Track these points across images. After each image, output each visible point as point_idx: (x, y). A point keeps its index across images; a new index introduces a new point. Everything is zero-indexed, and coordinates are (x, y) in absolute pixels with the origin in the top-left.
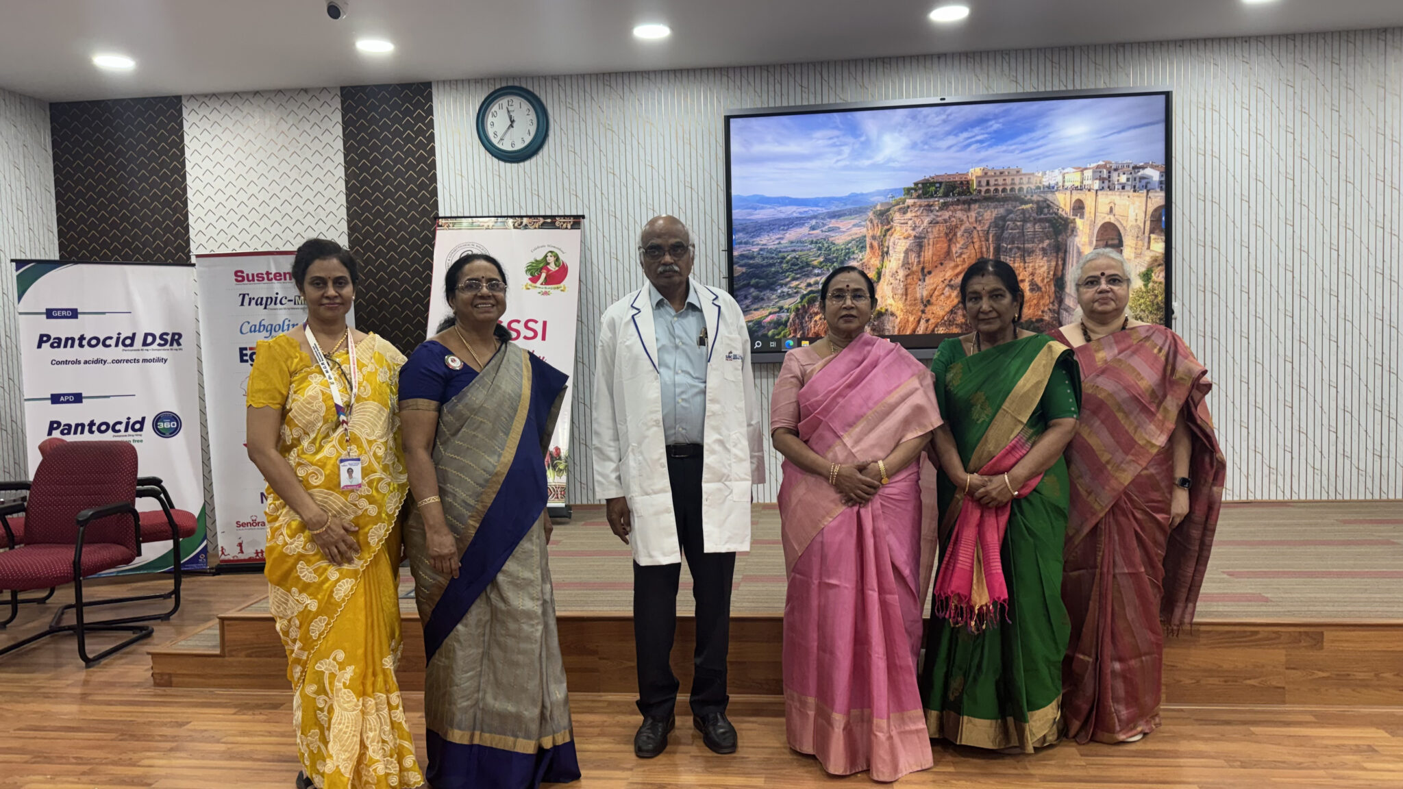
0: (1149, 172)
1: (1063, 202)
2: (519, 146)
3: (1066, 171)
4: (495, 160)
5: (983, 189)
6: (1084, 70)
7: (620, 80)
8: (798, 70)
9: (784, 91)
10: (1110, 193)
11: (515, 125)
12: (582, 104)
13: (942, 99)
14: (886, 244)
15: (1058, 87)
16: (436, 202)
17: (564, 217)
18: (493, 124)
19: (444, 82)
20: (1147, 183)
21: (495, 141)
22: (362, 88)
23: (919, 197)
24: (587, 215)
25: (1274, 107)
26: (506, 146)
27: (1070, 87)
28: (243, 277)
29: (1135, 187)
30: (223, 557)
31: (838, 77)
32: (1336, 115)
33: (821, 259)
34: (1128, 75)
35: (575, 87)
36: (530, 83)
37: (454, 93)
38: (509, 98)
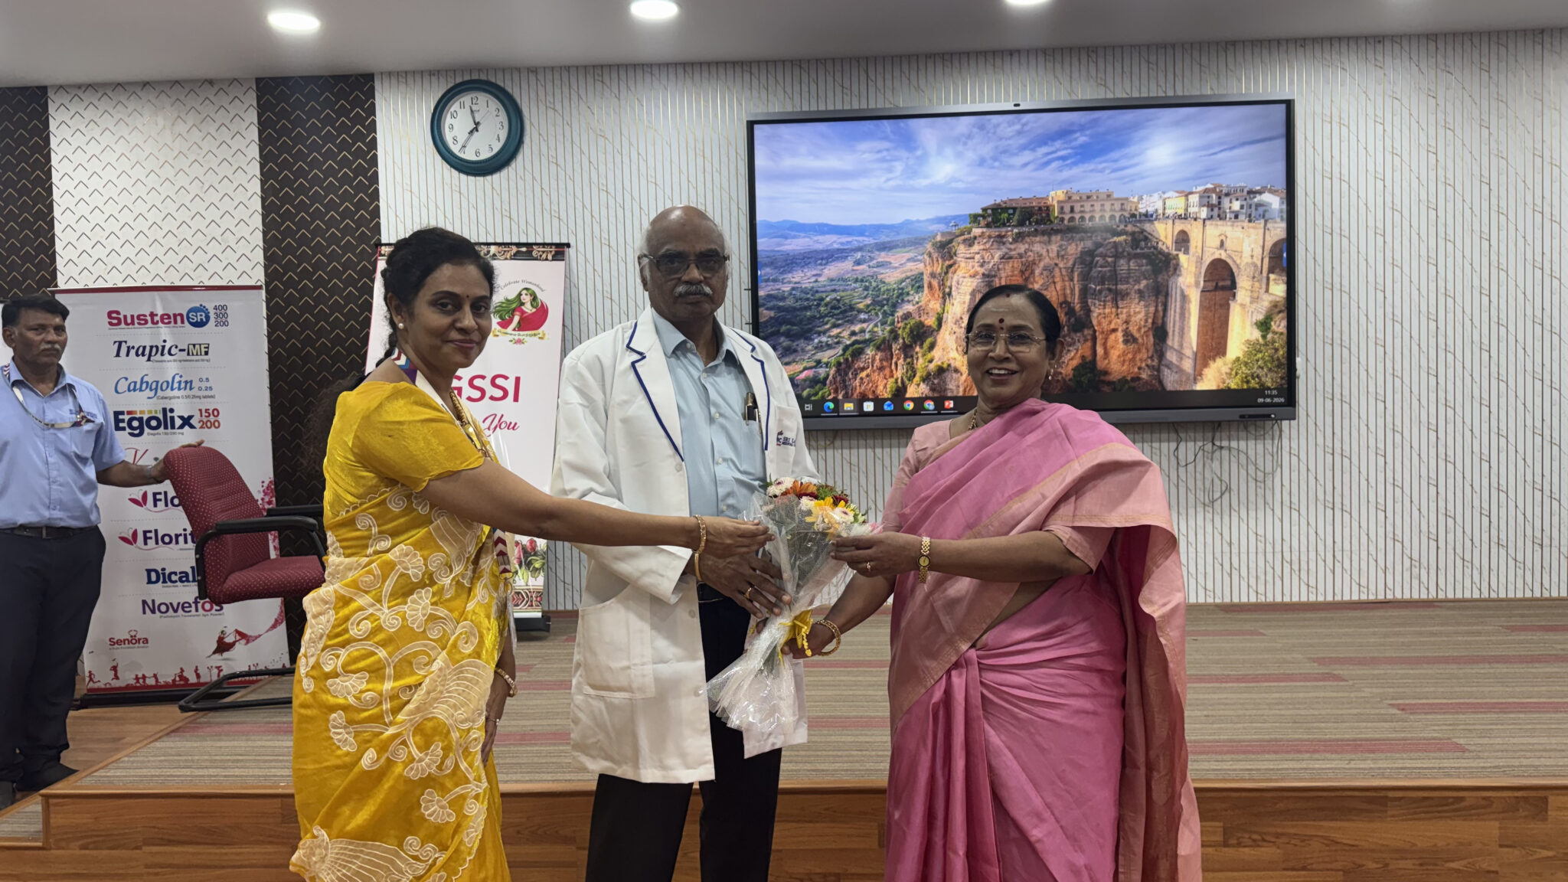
0: (1266, 197)
1: (1164, 234)
2: (485, 155)
3: (1166, 196)
4: (455, 173)
5: (1067, 217)
6: (1187, 73)
7: (614, 75)
8: (838, 67)
9: (822, 94)
10: (1220, 223)
11: (480, 128)
12: (566, 102)
13: (1016, 105)
14: (948, 284)
15: (1155, 92)
16: (378, 225)
17: (544, 245)
18: (452, 127)
19: (390, 74)
20: (1265, 211)
21: (455, 149)
22: (285, 80)
23: (988, 226)
24: (572, 243)
25: (1413, 122)
26: (469, 155)
27: (1170, 93)
28: (119, 320)
29: (1250, 216)
30: (91, 685)
31: (888, 76)
32: (1485, 132)
33: (868, 301)
34: (1239, 80)
35: (558, 82)
36: (500, 75)
37: (402, 87)
38: (473, 95)
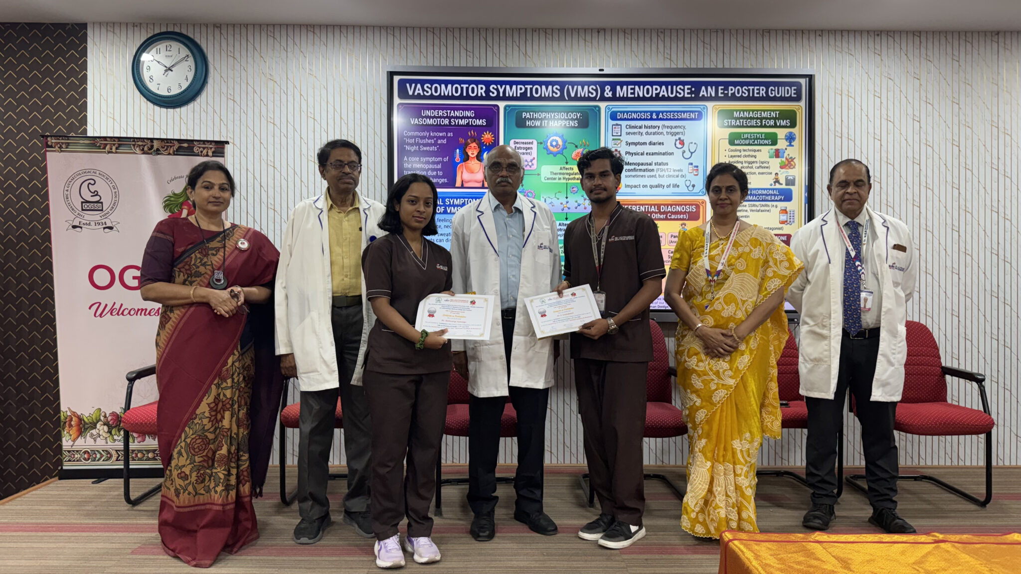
2: (175, 91)
4: (150, 105)
11: (172, 70)
12: (244, 53)
13: (600, 70)
18: (149, 68)
19: (100, 23)
21: (150, 85)
22: (12, 25)
26: (162, 91)
27: (720, 66)
31: (503, 44)
32: (956, 107)
34: (773, 60)
35: (237, 36)
36: (191, 29)
37: (110, 35)
38: (168, 43)
